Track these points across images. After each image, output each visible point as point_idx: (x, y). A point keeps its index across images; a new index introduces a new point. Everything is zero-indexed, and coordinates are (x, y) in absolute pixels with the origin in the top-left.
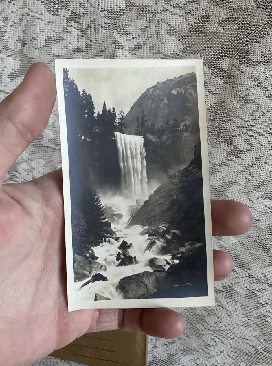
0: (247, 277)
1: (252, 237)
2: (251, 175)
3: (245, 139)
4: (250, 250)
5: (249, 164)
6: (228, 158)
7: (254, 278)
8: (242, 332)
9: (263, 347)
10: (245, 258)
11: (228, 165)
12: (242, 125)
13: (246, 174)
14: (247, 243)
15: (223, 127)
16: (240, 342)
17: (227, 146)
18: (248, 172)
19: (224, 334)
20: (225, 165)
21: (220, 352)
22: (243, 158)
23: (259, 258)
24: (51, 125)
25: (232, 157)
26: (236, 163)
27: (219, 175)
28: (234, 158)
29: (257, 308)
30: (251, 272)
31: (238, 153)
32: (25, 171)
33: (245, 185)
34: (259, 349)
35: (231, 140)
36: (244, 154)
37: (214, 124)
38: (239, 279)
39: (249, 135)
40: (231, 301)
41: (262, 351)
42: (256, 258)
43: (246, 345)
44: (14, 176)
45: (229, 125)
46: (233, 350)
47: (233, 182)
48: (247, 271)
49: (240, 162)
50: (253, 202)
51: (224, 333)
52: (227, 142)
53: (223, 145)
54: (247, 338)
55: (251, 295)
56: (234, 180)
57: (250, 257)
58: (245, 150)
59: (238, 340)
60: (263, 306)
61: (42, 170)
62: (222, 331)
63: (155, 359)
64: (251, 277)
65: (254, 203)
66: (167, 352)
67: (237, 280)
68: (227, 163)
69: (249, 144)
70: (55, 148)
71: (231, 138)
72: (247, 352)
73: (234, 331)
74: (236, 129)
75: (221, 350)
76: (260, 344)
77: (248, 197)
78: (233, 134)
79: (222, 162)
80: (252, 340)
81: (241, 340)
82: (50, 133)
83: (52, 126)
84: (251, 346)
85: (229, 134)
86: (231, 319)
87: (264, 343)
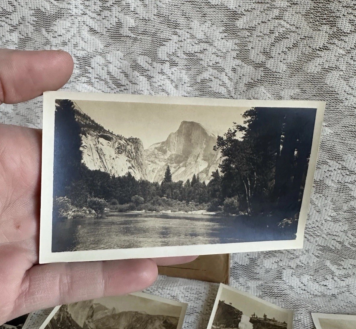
0: (339, 169)
1: (348, 126)
2: (352, 59)
3: (349, 20)
4: (345, 140)
5: (352, 47)
6: (330, 42)
7: (347, 169)
8: (331, 228)
9: (351, 241)
10: (339, 149)
11: (329, 49)
12: (348, 4)
13: (347, 58)
14: (342, 133)
15: (327, 8)
16: (327, 238)
17: (330, 28)
18: (350, 56)
19: (311, 232)
20: (325, 49)
21: (305, 252)
22: (346, 41)
23: (353, 149)
24: (133, 10)
25: (334, 40)
26: (338, 46)
27: (318, 61)
28: (336, 41)
29: (348, 201)
30: (344, 164)
31: (341, 36)
32: (99, 65)
33: (345, 70)
34: (346, 244)
35: (334, 21)
36: (347, 36)
37: (317, 5)
38: (331, 172)
39: (354, 16)
40: (321, 196)
41: (349, 246)
42: (350, 148)
43: (333, 241)
44: (86, 71)
45: (334, 5)
46: (318, 249)
47: (333, 68)
48: (340, 163)
49: (343, 45)
50: (352, 88)
51: (312, 230)
52: (330, 24)
53: (326, 28)
54: (335, 234)
55: (343, 188)
56: (335, 65)
57: (345, 148)
58: (349, 32)
59: (325, 236)
60: (354, 199)
61: (119, 64)
62: (310, 228)
63: (235, 265)
64: (344, 169)
65: (354, 89)
66: (249, 257)
67: (330, 173)
68: (328, 47)
69: (354, 25)
70: (136, 38)
71: (335, 19)
72: (333, 248)
73: (322, 227)
74: (340, 9)
75: (307, 249)
76: (348, 238)
77: (348, 83)
78: (337, 15)
79: (323, 46)
80: (340, 235)
81: (328, 236)
82: (131, 20)
83: (134, 12)
84: (338, 242)
85: (333, 15)
86: (320, 215)
87: (352, 237)
